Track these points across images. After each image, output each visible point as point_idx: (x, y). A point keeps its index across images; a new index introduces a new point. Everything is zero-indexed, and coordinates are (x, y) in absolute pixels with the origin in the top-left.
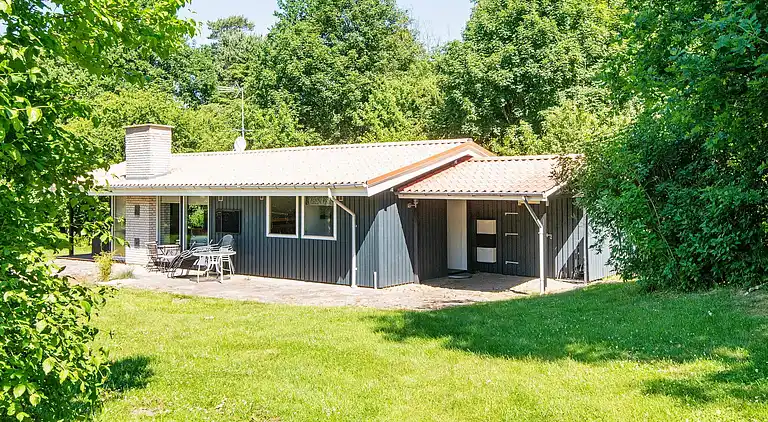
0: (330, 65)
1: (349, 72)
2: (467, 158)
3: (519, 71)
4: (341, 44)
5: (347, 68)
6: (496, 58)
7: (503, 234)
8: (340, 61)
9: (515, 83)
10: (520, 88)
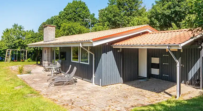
0: (119, 15)
1: (125, 16)
2: (146, 33)
3: (173, 10)
4: (122, 9)
5: (124, 15)
6: (166, 6)
7: (162, 64)
8: (122, 14)
9: (172, 14)
10: (173, 16)
